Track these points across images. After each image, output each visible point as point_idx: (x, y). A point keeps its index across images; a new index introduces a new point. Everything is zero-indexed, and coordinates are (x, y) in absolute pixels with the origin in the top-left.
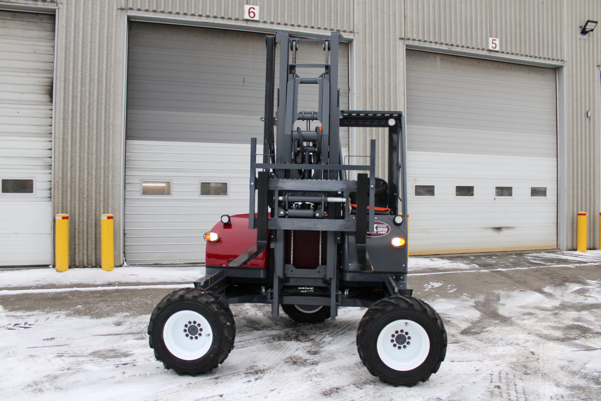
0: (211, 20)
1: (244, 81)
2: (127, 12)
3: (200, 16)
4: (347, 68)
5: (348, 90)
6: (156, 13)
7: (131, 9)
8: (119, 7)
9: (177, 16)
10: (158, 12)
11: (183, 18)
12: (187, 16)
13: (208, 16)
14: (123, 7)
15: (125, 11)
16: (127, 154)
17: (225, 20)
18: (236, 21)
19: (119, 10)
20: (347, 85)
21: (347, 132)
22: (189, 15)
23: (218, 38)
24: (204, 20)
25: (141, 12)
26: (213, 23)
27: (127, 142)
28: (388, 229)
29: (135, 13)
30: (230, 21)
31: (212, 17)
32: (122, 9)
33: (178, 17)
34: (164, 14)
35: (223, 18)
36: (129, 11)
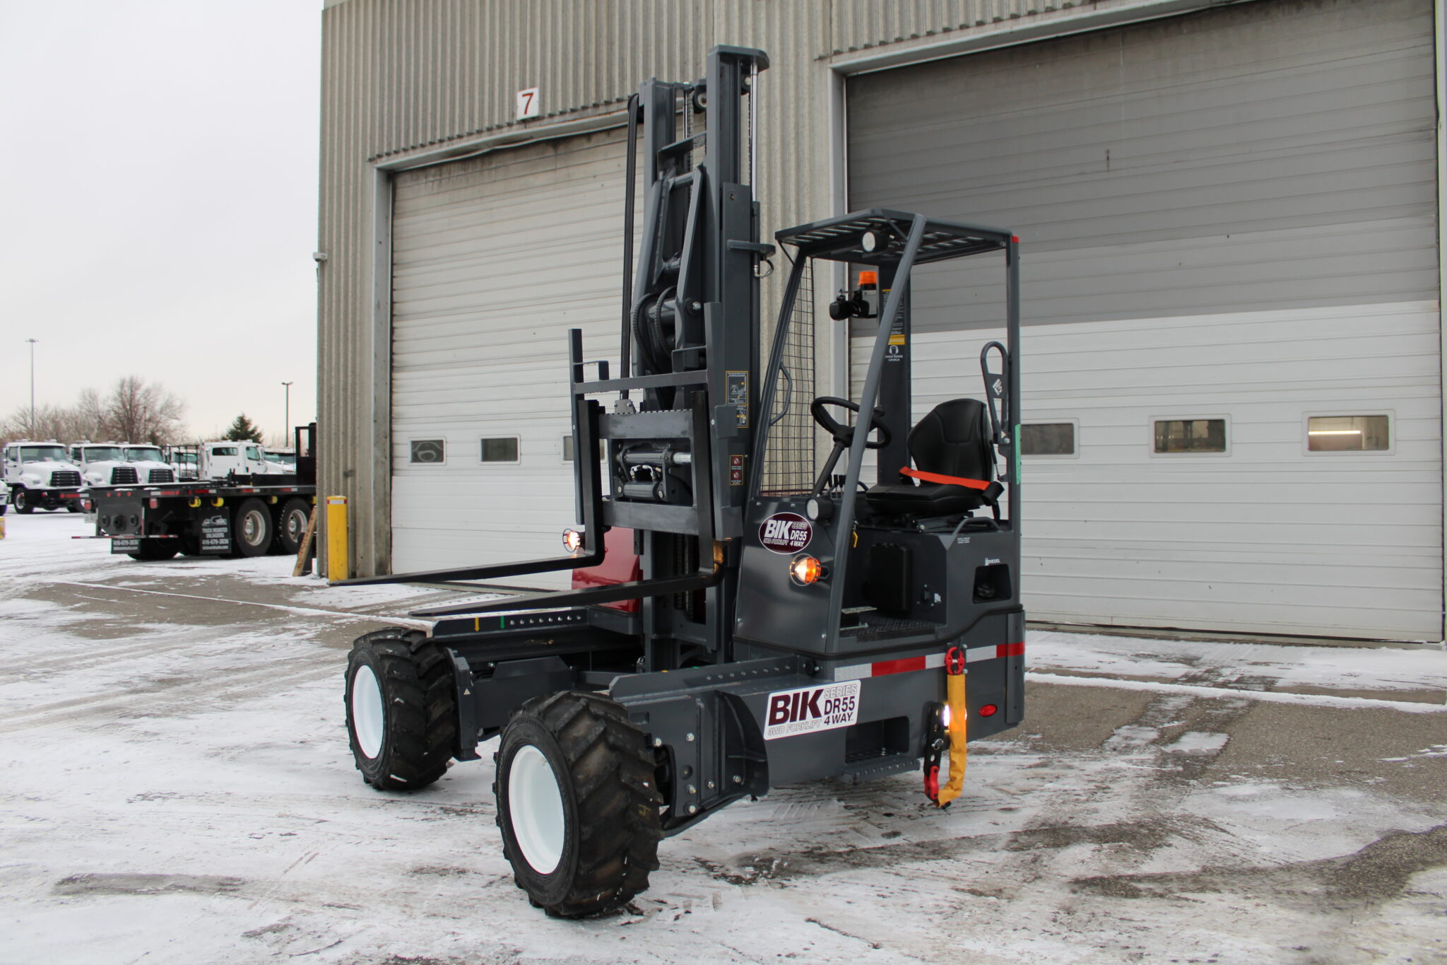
0: (1007, 27)
1: (1108, 158)
2: (831, 62)
3: (980, 24)
4: (1429, 49)
5: (1435, 118)
6: (886, 47)
7: (838, 53)
8: (816, 56)
9: (930, 39)
10: (891, 43)
11: (943, 40)
12: (952, 34)
13: (997, 20)
14: (821, 53)
15: (828, 60)
16: (853, 368)
17: (1038, 17)
18: (1067, 12)
19: (817, 62)
20: (1432, 102)
21: (1434, 251)
22: (956, 30)
23: (1040, 64)
24: (990, 31)
25: (857, 54)
26: (1012, 33)
27: (852, 343)
28: (808, 535)
29: (845, 60)
30: (1052, 14)
31: (1008, 19)
32: (821, 58)
33: (934, 42)
34: (903, 44)
35: (1032, 13)
36: (834, 58)
